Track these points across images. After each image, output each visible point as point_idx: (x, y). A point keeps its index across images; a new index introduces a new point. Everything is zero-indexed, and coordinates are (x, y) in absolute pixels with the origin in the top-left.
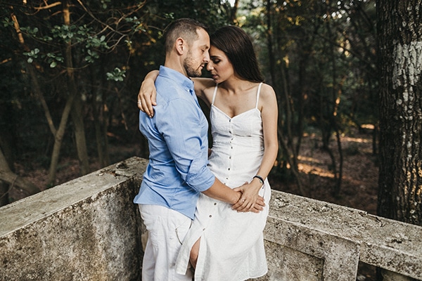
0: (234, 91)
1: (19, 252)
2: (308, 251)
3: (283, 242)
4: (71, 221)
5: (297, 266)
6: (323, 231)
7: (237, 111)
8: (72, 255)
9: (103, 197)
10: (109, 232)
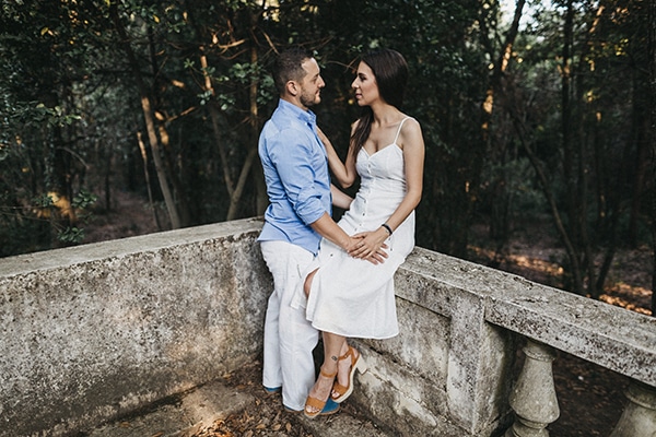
0: (379, 122)
1: (163, 270)
2: (437, 310)
3: (414, 299)
4: (210, 255)
5: (428, 330)
6: (450, 284)
7: (380, 146)
8: (209, 291)
9: (246, 239)
10: (250, 280)
